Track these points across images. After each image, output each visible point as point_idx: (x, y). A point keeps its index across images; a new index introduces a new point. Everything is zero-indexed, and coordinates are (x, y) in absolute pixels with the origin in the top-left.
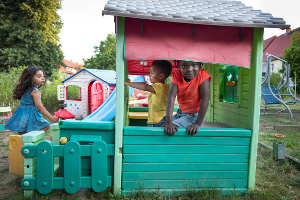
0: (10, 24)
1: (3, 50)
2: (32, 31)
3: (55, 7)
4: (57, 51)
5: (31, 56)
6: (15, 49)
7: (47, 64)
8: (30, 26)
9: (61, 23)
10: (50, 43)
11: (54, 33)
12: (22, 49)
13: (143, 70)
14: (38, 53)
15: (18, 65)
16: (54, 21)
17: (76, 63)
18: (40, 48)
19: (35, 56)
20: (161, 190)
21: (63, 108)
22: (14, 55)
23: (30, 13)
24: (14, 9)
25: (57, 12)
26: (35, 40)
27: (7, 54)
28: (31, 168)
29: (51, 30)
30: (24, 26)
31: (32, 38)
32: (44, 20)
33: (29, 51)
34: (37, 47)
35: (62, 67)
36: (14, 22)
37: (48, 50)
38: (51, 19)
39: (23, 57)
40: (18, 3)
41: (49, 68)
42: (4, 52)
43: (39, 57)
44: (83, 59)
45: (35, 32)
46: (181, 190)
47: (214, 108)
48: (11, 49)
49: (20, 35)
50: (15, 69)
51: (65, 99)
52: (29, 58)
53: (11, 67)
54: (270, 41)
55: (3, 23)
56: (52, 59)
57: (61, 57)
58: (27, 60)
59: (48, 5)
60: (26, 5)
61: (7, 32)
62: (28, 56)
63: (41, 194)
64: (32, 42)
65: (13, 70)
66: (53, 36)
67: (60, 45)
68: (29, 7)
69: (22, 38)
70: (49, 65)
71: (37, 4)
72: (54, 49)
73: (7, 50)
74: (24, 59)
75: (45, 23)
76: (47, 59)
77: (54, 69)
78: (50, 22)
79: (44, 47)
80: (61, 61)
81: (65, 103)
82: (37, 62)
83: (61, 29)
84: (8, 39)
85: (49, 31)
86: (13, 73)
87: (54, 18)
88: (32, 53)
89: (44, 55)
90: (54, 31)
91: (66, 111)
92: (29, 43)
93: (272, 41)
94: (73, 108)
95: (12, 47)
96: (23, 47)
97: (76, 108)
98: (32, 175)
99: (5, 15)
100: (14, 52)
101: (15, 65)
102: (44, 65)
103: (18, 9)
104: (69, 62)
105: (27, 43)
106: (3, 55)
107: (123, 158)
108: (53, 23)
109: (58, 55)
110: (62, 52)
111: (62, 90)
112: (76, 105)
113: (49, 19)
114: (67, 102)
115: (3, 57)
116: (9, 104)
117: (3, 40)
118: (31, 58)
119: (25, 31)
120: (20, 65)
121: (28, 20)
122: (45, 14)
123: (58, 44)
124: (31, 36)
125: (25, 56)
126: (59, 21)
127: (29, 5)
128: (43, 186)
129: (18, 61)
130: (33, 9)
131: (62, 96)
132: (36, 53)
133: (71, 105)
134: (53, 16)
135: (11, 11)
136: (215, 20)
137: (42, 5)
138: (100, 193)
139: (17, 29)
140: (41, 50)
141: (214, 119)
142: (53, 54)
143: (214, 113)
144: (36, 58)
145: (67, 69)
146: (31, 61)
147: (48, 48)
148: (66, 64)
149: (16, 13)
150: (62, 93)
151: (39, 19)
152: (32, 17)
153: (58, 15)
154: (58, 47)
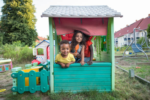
0: (13, 21)
1: (10, 34)
2: (23, 24)
3: (33, 12)
4: (35, 33)
5: (22, 36)
6: (15, 33)
7: (30, 39)
8: (22, 22)
9: (36, 19)
10: (31, 29)
11: (33, 24)
12: (18, 33)
13: (69, 39)
14: (26, 34)
15: (17, 40)
16: (33, 18)
17: (44, 38)
18: (26, 32)
19: (24, 35)
20: (71, 91)
21: (35, 59)
22: (14, 36)
23: (21, 16)
24: (14, 14)
25: (34, 14)
26: (24, 28)
27: (12, 36)
28: (16, 82)
29: (32, 23)
30: (19, 22)
31: (22, 27)
32: (28, 18)
33: (22, 33)
34: (25, 31)
35: (37, 40)
36: (14, 20)
37: (30, 33)
38: (31, 18)
39: (19, 36)
40: (16, 11)
41: (31, 41)
42: (10, 35)
43: (26, 36)
44: (47, 36)
45: (24, 24)
46: (80, 91)
47: (100, 54)
48: (13, 33)
49: (17, 26)
50: (15, 42)
51: (36, 55)
52: (22, 37)
53: (13, 41)
54: (140, 21)
55: (9, 21)
56: (32, 37)
57: (37, 35)
58: (21, 38)
59: (30, 11)
60: (19, 12)
61: (11, 25)
62: (21, 36)
63: (20, 94)
64: (23, 29)
65: (14, 43)
66: (33, 26)
67: (36, 30)
68: (21, 13)
69: (18, 28)
70: (31, 40)
71: (24, 11)
72: (33, 32)
73: (11, 33)
74: (19, 37)
75: (29, 20)
76: (30, 37)
77: (34, 41)
78: (31, 19)
79: (28, 31)
80: (37, 37)
81: (36, 57)
82: (25, 38)
83: (36, 22)
84: (12, 29)
85: (30, 24)
86: (14, 44)
87: (33, 17)
88: (23, 34)
89: (28, 35)
90: (33, 23)
91: (37, 60)
92: (21, 30)
93: (142, 21)
94: (40, 59)
95: (14, 32)
96: (18, 32)
97: (41, 58)
98: (16, 86)
99: (10, 17)
100: (15, 35)
101: (15, 40)
102: (28, 39)
103: (16, 14)
104: (40, 37)
105: (20, 30)
106: (10, 36)
107: (54, 77)
108: (32, 19)
109: (35, 35)
110: (37, 33)
111: (35, 50)
112: (41, 57)
113: (30, 18)
114: (37, 56)
115: (10, 37)
116: (12, 58)
117: (10, 29)
118: (23, 36)
119: (20, 24)
120: (18, 40)
121: (21, 19)
122: (28, 16)
123: (35, 29)
124: (22, 26)
125: (20, 36)
126: (35, 18)
127: (21, 12)
128: (21, 90)
129: (16, 38)
130: (23, 14)
131: (35, 53)
132: (25, 34)
133: (39, 57)
134: (32, 16)
135: (12, 15)
136: (89, 16)
137: (27, 11)
138: (44, 93)
139: (16, 23)
140: (27, 32)
141: (100, 60)
142: (33, 34)
143: (100, 57)
144: (25, 37)
145: (40, 41)
146: (22, 38)
147: (30, 32)
148: (39, 38)
149: (15, 16)
150: (35, 52)
151: (26, 18)
152: (22, 17)
153: (34, 16)
154: (35, 31)
